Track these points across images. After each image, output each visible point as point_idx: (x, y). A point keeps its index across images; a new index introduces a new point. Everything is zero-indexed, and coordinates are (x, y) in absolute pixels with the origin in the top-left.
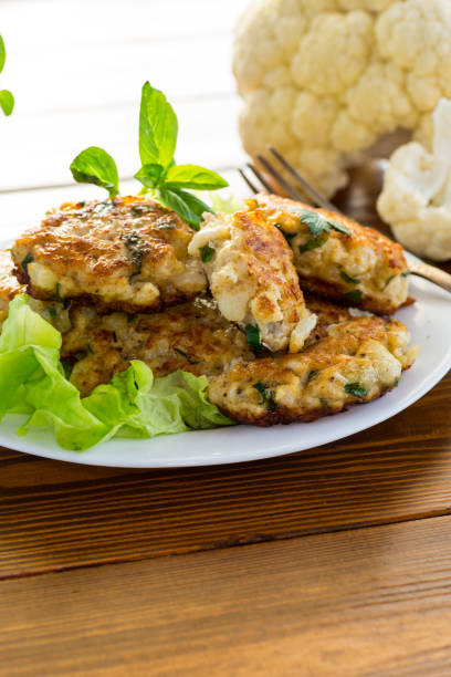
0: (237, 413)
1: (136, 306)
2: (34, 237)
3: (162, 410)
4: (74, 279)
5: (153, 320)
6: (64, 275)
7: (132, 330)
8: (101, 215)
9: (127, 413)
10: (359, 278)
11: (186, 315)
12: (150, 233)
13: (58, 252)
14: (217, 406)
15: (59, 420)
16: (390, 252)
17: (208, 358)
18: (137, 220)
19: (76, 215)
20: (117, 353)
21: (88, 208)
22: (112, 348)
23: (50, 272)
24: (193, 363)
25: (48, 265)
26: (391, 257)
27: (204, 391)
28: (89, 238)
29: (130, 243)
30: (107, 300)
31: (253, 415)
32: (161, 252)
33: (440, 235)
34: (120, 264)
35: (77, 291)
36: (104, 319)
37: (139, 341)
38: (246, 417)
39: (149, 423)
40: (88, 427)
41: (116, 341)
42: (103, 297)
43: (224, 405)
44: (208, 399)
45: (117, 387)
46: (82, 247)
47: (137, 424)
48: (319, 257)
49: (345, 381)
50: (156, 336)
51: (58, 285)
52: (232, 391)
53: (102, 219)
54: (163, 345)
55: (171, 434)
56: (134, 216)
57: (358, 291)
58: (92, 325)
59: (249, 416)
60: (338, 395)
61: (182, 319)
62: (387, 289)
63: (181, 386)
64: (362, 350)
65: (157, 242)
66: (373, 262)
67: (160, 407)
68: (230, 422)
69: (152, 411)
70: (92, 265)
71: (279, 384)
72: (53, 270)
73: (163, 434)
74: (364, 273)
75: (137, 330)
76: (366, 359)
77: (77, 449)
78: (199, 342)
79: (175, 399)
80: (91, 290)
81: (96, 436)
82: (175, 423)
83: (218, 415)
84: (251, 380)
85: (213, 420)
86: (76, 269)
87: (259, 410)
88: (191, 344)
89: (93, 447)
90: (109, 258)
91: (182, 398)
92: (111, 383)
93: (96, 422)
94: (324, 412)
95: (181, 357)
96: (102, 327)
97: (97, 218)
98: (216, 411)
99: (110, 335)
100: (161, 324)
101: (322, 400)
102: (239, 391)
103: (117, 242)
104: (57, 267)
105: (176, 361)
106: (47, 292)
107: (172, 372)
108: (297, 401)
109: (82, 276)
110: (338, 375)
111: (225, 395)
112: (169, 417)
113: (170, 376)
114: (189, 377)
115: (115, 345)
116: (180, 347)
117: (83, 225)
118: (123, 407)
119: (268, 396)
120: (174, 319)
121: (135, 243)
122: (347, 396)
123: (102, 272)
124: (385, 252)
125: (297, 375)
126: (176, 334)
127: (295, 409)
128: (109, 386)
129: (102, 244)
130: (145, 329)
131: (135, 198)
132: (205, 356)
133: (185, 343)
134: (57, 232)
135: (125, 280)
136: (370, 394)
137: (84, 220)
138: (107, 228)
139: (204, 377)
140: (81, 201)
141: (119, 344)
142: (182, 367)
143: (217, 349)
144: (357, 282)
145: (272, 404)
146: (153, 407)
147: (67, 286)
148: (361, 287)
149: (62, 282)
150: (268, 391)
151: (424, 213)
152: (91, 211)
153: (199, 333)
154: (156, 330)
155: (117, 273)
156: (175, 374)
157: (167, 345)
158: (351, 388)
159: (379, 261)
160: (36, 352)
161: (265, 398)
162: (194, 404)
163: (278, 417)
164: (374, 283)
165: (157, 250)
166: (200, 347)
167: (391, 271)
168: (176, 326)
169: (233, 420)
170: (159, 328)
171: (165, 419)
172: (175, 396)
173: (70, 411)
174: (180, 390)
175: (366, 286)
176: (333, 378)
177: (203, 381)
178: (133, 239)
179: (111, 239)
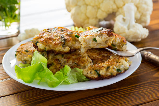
0: (91, 78)
1: (64, 52)
2: (38, 37)
3: (72, 77)
4: (49, 46)
5: (68, 56)
6: (46, 45)
7: (63, 58)
8: (54, 31)
9: (65, 78)
10: (116, 45)
11: (76, 54)
12: (66, 35)
13: (45, 40)
14: (85, 76)
15: (48, 80)
16: (123, 39)
17: (82, 65)
18: (63, 32)
19: (48, 32)
20: (60, 64)
21: (50, 30)
22: (58, 63)
23: (43, 45)
24: (79, 66)
25: (42, 43)
26: (123, 40)
27: (82, 73)
28: (52, 36)
29: (62, 37)
30: (57, 51)
31: (95, 78)
32: (70, 39)
33: (132, 36)
34: (60, 42)
35: (50, 49)
36: (56, 56)
37: (65, 61)
38: (93, 78)
39: (70, 80)
40: (56, 81)
41: (59, 61)
42: (56, 50)
43: (87, 76)
44: (83, 74)
45: (61, 72)
46: (50, 39)
47: (67, 81)
49: (116, 68)
50: (69, 60)
51: (45, 48)
52: (89, 72)
53: (54, 32)
54: (71, 62)
55: (75, 83)
56: (62, 31)
58: (53, 58)
59: (94, 78)
60: (115, 72)
61: (75, 56)
63: (76, 71)
64: (119, 61)
65: (68, 37)
66: (119, 41)
67: (71, 77)
68: (88, 80)
69: (70, 78)
70: (53, 43)
71: (100, 70)
72: (44, 44)
73: (73, 83)
74: (117, 44)
75: (64, 58)
76: (121, 63)
77: (53, 87)
78: (80, 61)
79: (75, 75)
80: (53, 49)
81: (57, 84)
82: (75, 80)
83: (85, 78)
84: (93, 69)
85: (84, 80)
86: (50, 44)
87: (96, 76)
88: (78, 61)
89: (57, 87)
90: (57, 41)
91: (77, 74)
92: (60, 71)
93: (57, 80)
94: (112, 76)
95: (75, 65)
96: (56, 58)
97: (53, 32)
98: (85, 77)
99: (58, 60)
100: (70, 57)
101: (111, 73)
102: (91, 72)
103: (59, 37)
104: (45, 44)
105: (74, 65)
106: (42, 50)
107: (73, 68)
108: (105, 74)
109: (51, 46)
110: (114, 67)
111: (88, 73)
112: (74, 79)
113: (73, 69)
114: (78, 69)
115: (59, 62)
116: (75, 62)
117: (49, 34)
118: (64, 76)
119: (98, 73)
120: (73, 56)
121: (63, 37)
122: (117, 72)
123: (56, 44)
124: (122, 39)
125: (104, 67)
126: (74, 59)
127: (105, 76)
128: (60, 72)
129: (55, 38)
130: (66, 58)
131: (61, 27)
132: (81, 64)
133: (76, 61)
134: (44, 35)
135: (62, 46)
136: (122, 72)
137: (50, 32)
138: (56, 34)
139: (82, 69)
140: (48, 28)
141: (60, 62)
142: (76, 67)
143: (84, 62)
145: (99, 75)
146: (70, 77)
147: (47, 48)
149: (46, 47)
150: (98, 72)
151: (127, 31)
152: (51, 30)
153: (80, 59)
154: (69, 58)
155: (59, 45)
156: (74, 68)
157: (72, 62)
158: (118, 70)
159: (120, 41)
160: (42, 64)
161: (97, 73)
162: (80, 76)
163: (100, 78)
164: (119, 46)
165: (69, 39)
166: (80, 62)
167: (123, 43)
168: (74, 57)
169: (89, 79)
170: (70, 58)
171: (73, 79)
172: (75, 74)
173: (51, 78)
174: (76, 72)
175: (118, 47)
176: (113, 68)
177: (82, 70)
178: (62, 36)
179: (57, 37)
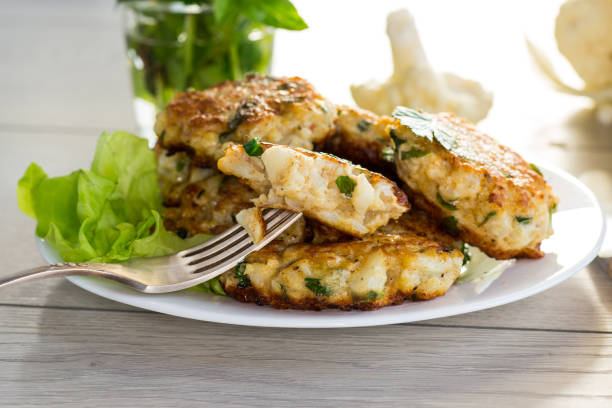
48: (416, 168)
57: (453, 218)
62: (487, 225)
144: (454, 208)
148: (457, 215)
